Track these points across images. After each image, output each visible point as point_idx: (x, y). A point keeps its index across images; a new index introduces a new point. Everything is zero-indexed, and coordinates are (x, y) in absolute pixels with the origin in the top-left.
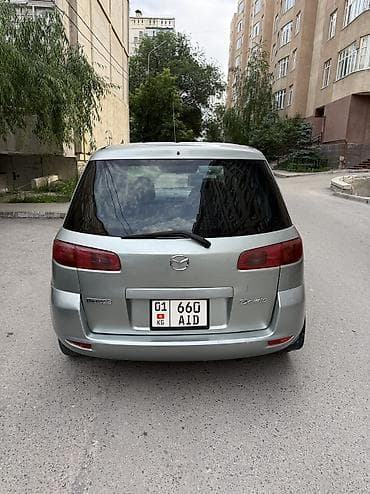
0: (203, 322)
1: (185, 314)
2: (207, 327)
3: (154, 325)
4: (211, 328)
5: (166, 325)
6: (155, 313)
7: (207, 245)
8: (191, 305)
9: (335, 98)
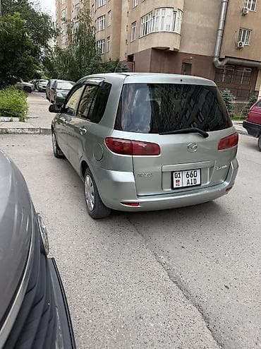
0: (198, 183)
1: (190, 178)
2: (200, 185)
3: (175, 186)
4: (202, 185)
5: (181, 186)
6: (175, 180)
7: (207, 136)
8: (189, 174)
9: (140, 50)
